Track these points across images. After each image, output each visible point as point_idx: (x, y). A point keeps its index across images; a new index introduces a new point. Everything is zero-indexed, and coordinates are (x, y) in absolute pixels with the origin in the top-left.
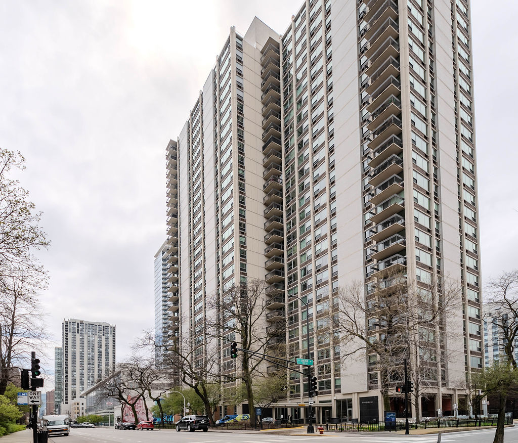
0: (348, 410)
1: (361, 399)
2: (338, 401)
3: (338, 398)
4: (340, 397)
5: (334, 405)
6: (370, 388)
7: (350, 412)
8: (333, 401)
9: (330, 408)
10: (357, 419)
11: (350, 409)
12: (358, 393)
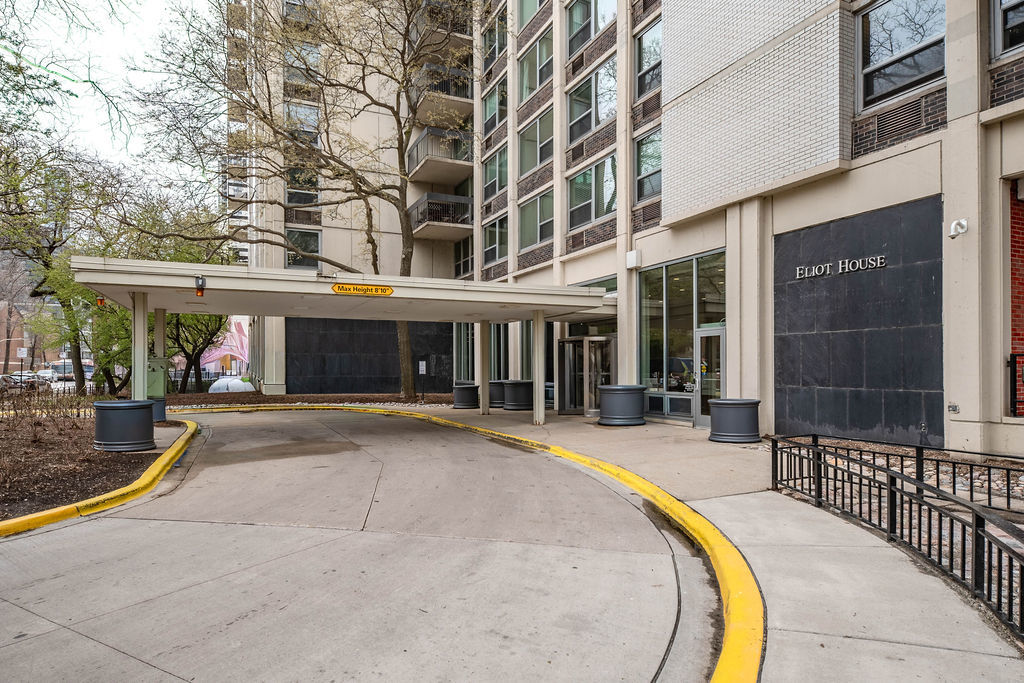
0: (699, 332)
1: (789, 248)
2: (648, 280)
3: (648, 262)
4: (657, 248)
5: (626, 306)
6: (861, 140)
7: (712, 347)
8: (622, 282)
9: (609, 324)
10: (755, 405)
11: (709, 330)
12: (768, 200)
